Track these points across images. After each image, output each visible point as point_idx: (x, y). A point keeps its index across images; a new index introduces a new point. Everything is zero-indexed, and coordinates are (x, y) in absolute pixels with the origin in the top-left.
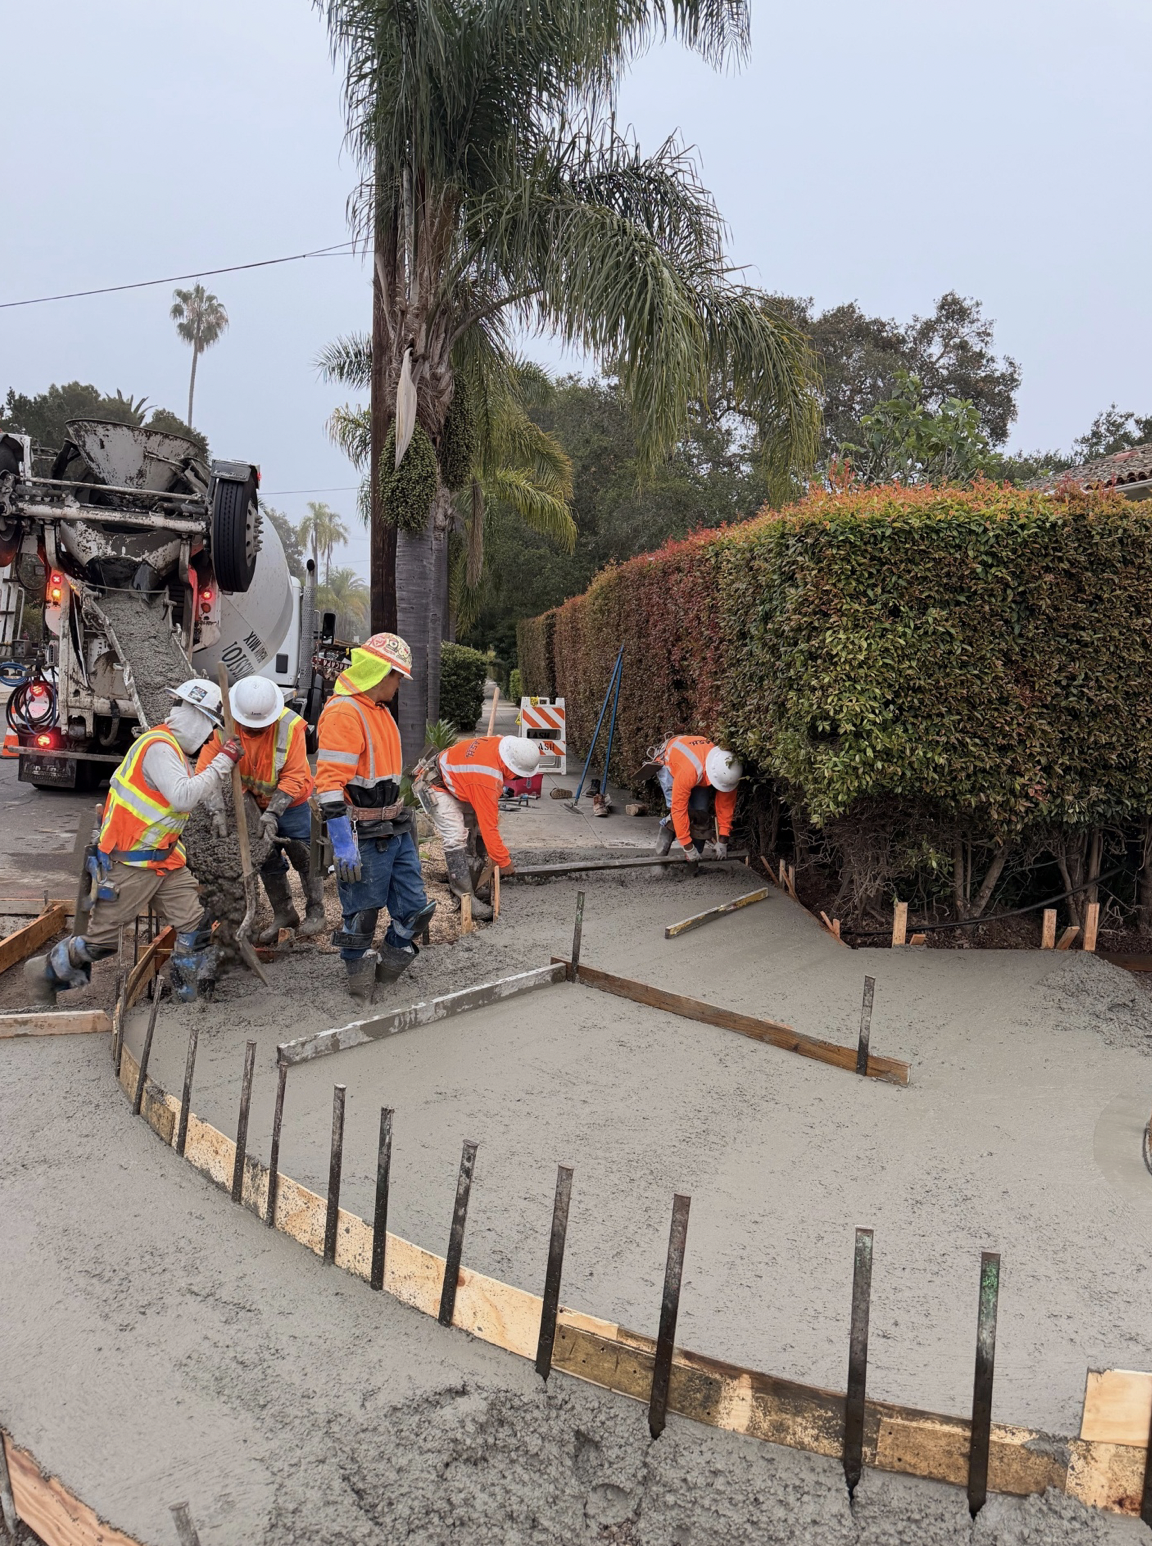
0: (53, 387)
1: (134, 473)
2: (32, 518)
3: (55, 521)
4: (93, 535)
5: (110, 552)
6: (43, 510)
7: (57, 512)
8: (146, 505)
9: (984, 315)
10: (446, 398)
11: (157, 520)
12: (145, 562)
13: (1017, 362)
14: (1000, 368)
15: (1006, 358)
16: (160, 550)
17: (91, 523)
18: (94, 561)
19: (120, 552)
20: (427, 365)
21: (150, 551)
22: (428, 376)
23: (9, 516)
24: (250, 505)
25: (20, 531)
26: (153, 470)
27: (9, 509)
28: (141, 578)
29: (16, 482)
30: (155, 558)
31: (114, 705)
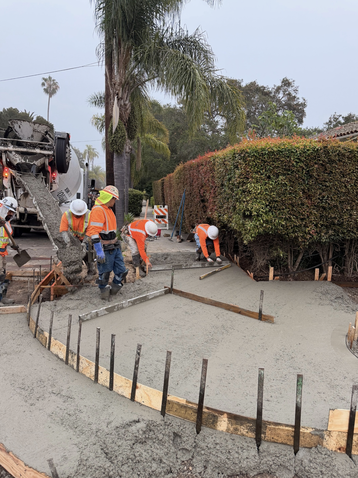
0: (4, 109)
1: (30, 136)
3: (5, 152)
4: (17, 156)
5: (23, 161)
6: (1, 148)
7: (5, 148)
8: (34, 146)
9: (296, 85)
10: (129, 111)
11: (38, 151)
12: (34, 164)
13: (306, 100)
14: (301, 101)
15: (303, 98)
16: (39, 160)
17: (17, 152)
18: (18, 164)
19: (26, 161)
20: (122, 101)
21: (36, 161)
22: (123, 104)
24: (67, 146)
26: (36, 135)
28: (33, 169)
30: (37, 163)
31: (26, 210)
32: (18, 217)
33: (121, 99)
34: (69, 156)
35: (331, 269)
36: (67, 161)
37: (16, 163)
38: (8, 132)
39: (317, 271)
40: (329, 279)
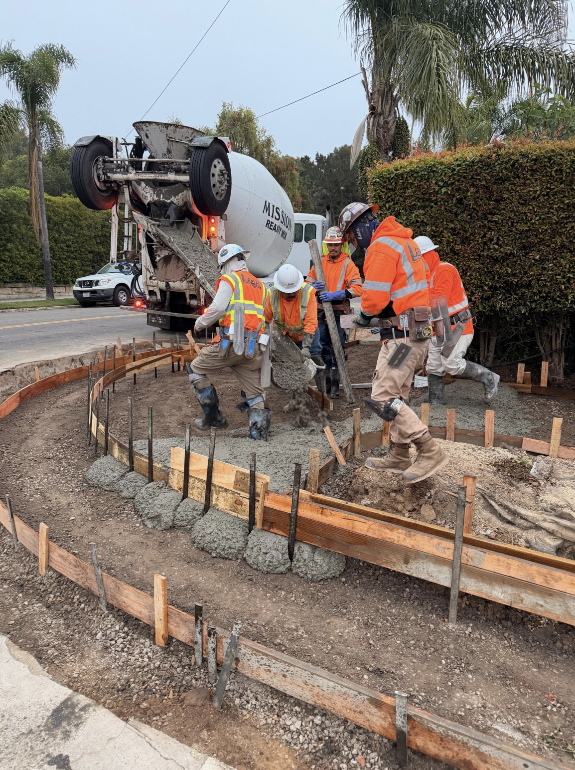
1: (165, 151)
2: (115, 181)
3: (128, 182)
4: (148, 189)
5: (156, 198)
7: (125, 177)
8: (168, 167)
10: (393, 132)
11: (172, 177)
12: (172, 202)
16: (180, 195)
17: (148, 182)
18: (149, 204)
19: (160, 198)
20: (382, 117)
21: (175, 196)
22: (382, 123)
23: (105, 182)
24: (215, 162)
25: (113, 191)
26: (175, 148)
27: (103, 177)
28: (171, 212)
29: (104, 161)
30: (177, 200)
31: (167, 285)
32: (159, 297)
33: (380, 114)
34: (221, 182)
35: (545, 365)
36: (214, 191)
37: (146, 202)
38: (139, 148)
39: (521, 367)
40: (544, 383)
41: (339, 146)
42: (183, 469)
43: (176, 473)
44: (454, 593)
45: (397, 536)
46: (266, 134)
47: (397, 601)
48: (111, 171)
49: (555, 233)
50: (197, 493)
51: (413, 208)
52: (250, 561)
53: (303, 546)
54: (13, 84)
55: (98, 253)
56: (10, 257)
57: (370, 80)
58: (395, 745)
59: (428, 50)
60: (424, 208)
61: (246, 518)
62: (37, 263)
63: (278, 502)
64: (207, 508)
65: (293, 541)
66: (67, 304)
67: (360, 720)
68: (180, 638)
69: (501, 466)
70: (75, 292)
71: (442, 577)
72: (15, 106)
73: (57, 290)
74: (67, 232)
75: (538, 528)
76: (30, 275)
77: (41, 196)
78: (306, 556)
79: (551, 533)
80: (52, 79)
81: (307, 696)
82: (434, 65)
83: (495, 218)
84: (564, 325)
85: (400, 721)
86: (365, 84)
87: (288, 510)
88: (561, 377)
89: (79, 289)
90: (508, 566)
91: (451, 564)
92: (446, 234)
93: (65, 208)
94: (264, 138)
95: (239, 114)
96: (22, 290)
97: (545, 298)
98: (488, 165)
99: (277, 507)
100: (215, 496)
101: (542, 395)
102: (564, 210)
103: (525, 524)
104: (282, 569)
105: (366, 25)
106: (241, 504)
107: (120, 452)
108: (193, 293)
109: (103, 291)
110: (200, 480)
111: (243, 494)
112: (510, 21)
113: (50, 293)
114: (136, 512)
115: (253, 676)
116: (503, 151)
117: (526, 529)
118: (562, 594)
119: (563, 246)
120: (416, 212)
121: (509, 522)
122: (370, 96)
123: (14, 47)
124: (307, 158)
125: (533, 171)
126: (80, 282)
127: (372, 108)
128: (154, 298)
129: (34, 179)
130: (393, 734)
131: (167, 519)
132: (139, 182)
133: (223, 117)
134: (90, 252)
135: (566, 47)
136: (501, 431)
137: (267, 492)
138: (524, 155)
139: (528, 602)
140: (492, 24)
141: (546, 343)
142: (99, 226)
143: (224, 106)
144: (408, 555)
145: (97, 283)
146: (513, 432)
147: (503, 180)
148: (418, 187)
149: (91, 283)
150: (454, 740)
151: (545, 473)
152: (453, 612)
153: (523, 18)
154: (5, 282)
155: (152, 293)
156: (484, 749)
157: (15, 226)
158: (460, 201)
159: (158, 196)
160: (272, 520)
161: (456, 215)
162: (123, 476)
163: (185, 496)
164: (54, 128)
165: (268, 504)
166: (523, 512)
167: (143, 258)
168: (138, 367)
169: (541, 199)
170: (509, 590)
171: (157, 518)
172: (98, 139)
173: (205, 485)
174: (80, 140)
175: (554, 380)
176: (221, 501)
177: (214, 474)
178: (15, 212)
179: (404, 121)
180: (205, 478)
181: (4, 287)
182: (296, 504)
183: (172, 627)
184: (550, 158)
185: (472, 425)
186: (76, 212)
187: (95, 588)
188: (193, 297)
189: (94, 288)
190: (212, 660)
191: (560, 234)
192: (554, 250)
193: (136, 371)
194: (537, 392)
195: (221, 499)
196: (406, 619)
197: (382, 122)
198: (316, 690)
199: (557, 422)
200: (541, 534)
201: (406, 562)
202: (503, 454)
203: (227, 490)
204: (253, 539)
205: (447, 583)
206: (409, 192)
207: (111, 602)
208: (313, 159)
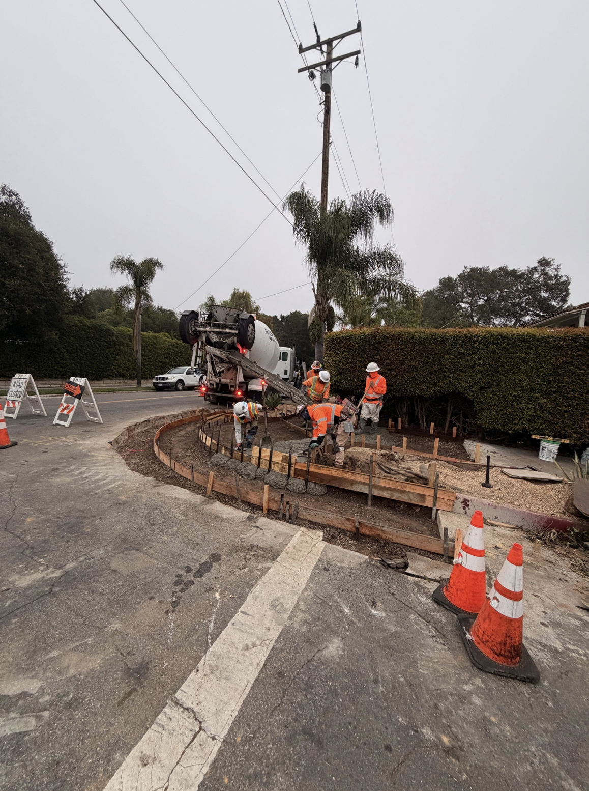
0: (211, 300)
1: (224, 318)
2: (199, 331)
3: (205, 332)
4: (214, 335)
5: (218, 340)
6: (201, 329)
7: (204, 329)
8: (226, 326)
9: (556, 263)
10: (327, 312)
11: (228, 330)
12: (226, 342)
13: (569, 277)
14: (564, 279)
15: (566, 276)
16: (230, 338)
17: (214, 332)
18: (215, 342)
20: (322, 306)
21: (227, 339)
23: (194, 331)
24: (250, 325)
25: (197, 335)
26: (229, 318)
27: (193, 329)
28: (225, 346)
29: (195, 322)
30: (229, 341)
31: (220, 380)
32: (215, 386)
33: (321, 304)
34: (252, 334)
35: (400, 420)
36: (249, 338)
37: (213, 342)
38: (211, 316)
39: (390, 420)
40: (400, 427)
41: (293, 311)
42: (258, 455)
43: (255, 458)
44: (370, 496)
45: (348, 476)
46: (256, 304)
47: (349, 501)
48: (197, 326)
49: (401, 365)
50: (264, 466)
51: (343, 352)
52: (290, 489)
53: (311, 483)
54: (129, 276)
55: (164, 363)
56: (117, 364)
57: (316, 288)
58: (355, 534)
59: (345, 281)
60: (348, 352)
61: (287, 474)
62: (131, 367)
63: (301, 466)
64: (269, 471)
65: (307, 481)
66: (149, 389)
67: (343, 527)
68: (273, 509)
69: (384, 456)
70: (154, 384)
71: (365, 490)
72: (131, 287)
73: (142, 382)
74: (149, 351)
75: (399, 473)
76: (127, 374)
77: (139, 333)
78: (312, 486)
79: (403, 475)
80: (151, 275)
81: (324, 522)
82: (348, 288)
83: (378, 357)
84: (407, 402)
85: (356, 524)
86: (314, 290)
87: (305, 469)
88: (407, 425)
89: (157, 381)
90: (389, 484)
91: (368, 485)
92: (357, 363)
93: (149, 339)
94: (255, 306)
95: (243, 294)
96: (121, 381)
97: (399, 391)
98: (374, 336)
99: (300, 468)
100: (273, 466)
101: (399, 433)
102: (404, 356)
103: (394, 473)
104: (304, 491)
105: (315, 265)
106: (285, 468)
107: (225, 451)
108: (233, 384)
109: (170, 383)
110: (266, 460)
111: (285, 464)
112: (379, 267)
113: (139, 383)
114: (238, 473)
115: (304, 517)
116: (379, 331)
117: (394, 475)
118: (407, 492)
119: (405, 370)
120: (345, 353)
121: (388, 473)
122: (317, 297)
123: (132, 258)
124: (276, 316)
125: (392, 340)
126: (157, 378)
127: (317, 301)
128: (212, 387)
129: (137, 324)
130: (354, 530)
131: (253, 474)
132: (210, 332)
133: (234, 295)
134: (160, 362)
135: (404, 281)
136: (383, 444)
137: (296, 462)
138: (388, 334)
139: (396, 496)
140: (372, 269)
141: (400, 410)
142: (167, 349)
143: (235, 289)
144: (353, 483)
145: (167, 379)
146: (388, 445)
147: (380, 342)
148: (346, 343)
149: (164, 379)
150: (375, 528)
151: (401, 457)
152: (370, 503)
153: (384, 266)
154: (113, 377)
155: (211, 384)
156: (384, 529)
157: (121, 347)
158: (363, 350)
159: (220, 339)
160: (298, 473)
161: (362, 355)
162: (228, 461)
163: (259, 467)
164: (148, 297)
165: (297, 467)
166: (393, 468)
167: (208, 367)
168: (211, 419)
169: (395, 351)
170: (389, 492)
171: (248, 475)
172: (193, 312)
173: (268, 462)
174: (184, 312)
175: (404, 426)
176: (275, 468)
177: (273, 456)
178: (122, 340)
179: (332, 308)
180: (268, 458)
181: (112, 379)
182: (308, 466)
183: (270, 505)
184: (398, 335)
185: (372, 442)
186: (155, 341)
187: (236, 495)
188: (232, 386)
189: (165, 381)
190: (287, 514)
191: (404, 365)
192: (401, 371)
193: (210, 421)
194: (397, 431)
195: (276, 467)
196: (353, 506)
197: (322, 308)
198: (327, 519)
199: (405, 439)
200: (400, 476)
201: (352, 485)
202: (384, 452)
203: (278, 463)
204: (291, 481)
205: (367, 492)
206: (342, 345)
207: (243, 499)
208: (279, 317)
